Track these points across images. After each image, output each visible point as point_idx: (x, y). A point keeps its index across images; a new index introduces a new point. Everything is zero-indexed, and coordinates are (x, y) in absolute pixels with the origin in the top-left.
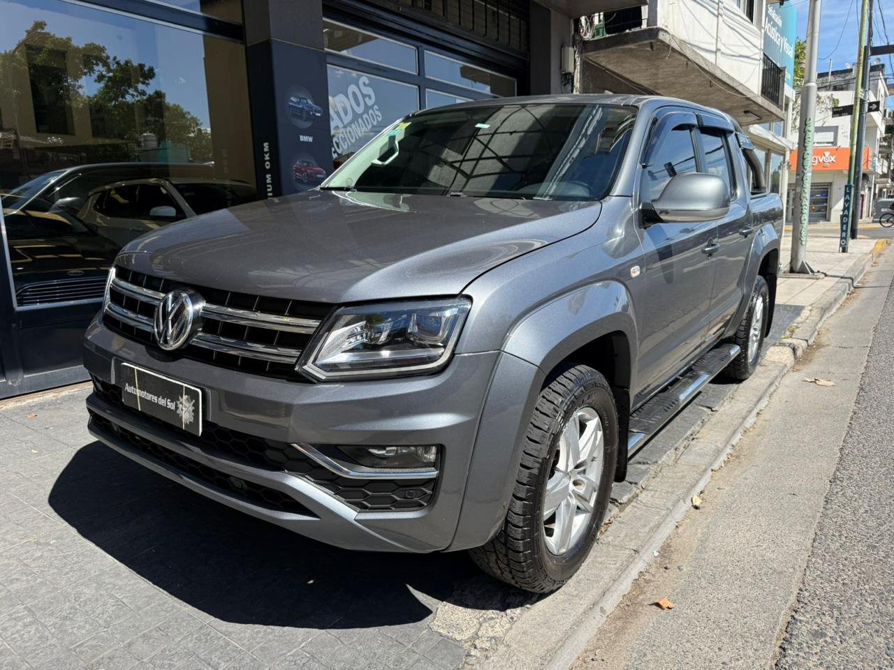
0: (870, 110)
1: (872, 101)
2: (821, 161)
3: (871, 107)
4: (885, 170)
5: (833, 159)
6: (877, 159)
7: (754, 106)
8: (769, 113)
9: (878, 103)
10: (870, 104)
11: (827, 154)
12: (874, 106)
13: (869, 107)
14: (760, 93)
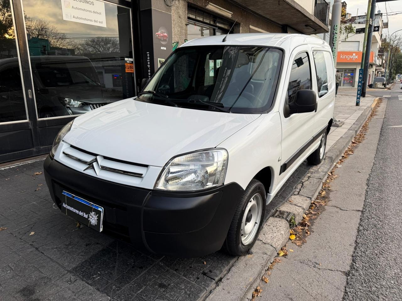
0: (375, 31)
1: (376, 26)
2: (351, 58)
3: (375, 29)
4: (381, 63)
5: (357, 57)
6: (377, 58)
7: (310, 22)
8: (319, 27)
9: (378, 27)
10: (375, 27)
11: (354, 54)
12: (377, 29)
13: (374, 29)
14: (313, 14)
